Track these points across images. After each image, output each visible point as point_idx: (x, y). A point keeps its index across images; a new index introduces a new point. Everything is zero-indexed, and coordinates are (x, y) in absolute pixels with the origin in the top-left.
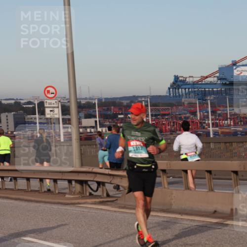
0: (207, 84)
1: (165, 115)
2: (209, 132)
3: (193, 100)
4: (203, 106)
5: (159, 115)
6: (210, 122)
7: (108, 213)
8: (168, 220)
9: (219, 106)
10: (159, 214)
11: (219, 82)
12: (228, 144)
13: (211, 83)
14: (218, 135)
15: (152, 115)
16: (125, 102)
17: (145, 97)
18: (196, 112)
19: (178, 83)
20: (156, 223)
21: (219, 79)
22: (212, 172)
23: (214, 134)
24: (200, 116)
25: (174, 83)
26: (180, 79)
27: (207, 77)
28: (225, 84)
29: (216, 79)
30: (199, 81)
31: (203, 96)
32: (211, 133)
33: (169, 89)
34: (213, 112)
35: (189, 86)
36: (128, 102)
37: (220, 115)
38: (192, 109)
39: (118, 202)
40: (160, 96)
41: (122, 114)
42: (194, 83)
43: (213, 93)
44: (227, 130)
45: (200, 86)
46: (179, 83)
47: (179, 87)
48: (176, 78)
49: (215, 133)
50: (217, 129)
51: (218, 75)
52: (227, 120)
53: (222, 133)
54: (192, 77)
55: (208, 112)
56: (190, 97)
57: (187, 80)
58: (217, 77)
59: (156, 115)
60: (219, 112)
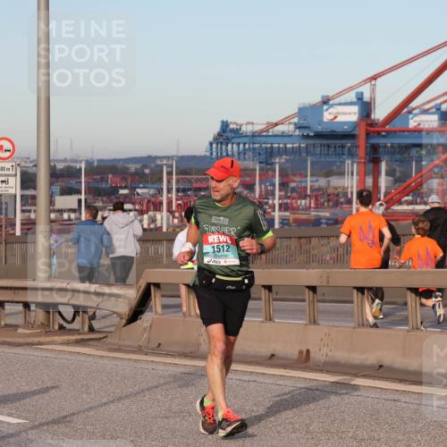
0: (276, 136)
1: (200, 189)
2: (273, 220)
3: (249, 164)
4: (266, 175)
5: (189, 190)
6: (277, 202)
7: (90, 359)
8: (192, 370)
9: (295, 175)
10: (177, 361)
11: (297, 132)
12: (303, 241)
13: (283, 135)
14: (288, 224)
15: (178, 190)
16: (133, 167)
17: (168, 158)
18: (254, 184)
19: (226, 134)
20: (170, 376)
21: (298, 127)
22: (273, 289)
23: (281, 223)
24: (261, 192)
25: (219, 135)
26: (231, 126)
27: (276, 124)
28: (308, 137)
29: (292, 127)
30: (262, 131)
31: (268, 156)
32: (277, 221)
33: (211, 144)
34: (283, 185)
35: (245, 140)
36: (139, 166)
37: (293, 190)
38: (248, 179)
39: (109, 340)
40: (194, 157)
41: (125, 187)
42: (254, 135)
43: (285, 151)
44: (304, 217)
45: (264, 139)
46: (229, 134)
47: (228, 141)
48: (225, 125)
49: (284, 222)
50: (287, 214)
51: (296, 120)
52: (305, 198)
53: (296, 221)
54: (252, 123)
55: (274, 185)
56: (245, 159)
57: (244, 129)
58: (295, 124)
59: (184, 190)
60: (293, 185)
